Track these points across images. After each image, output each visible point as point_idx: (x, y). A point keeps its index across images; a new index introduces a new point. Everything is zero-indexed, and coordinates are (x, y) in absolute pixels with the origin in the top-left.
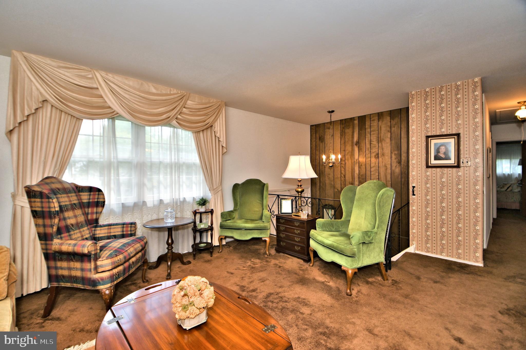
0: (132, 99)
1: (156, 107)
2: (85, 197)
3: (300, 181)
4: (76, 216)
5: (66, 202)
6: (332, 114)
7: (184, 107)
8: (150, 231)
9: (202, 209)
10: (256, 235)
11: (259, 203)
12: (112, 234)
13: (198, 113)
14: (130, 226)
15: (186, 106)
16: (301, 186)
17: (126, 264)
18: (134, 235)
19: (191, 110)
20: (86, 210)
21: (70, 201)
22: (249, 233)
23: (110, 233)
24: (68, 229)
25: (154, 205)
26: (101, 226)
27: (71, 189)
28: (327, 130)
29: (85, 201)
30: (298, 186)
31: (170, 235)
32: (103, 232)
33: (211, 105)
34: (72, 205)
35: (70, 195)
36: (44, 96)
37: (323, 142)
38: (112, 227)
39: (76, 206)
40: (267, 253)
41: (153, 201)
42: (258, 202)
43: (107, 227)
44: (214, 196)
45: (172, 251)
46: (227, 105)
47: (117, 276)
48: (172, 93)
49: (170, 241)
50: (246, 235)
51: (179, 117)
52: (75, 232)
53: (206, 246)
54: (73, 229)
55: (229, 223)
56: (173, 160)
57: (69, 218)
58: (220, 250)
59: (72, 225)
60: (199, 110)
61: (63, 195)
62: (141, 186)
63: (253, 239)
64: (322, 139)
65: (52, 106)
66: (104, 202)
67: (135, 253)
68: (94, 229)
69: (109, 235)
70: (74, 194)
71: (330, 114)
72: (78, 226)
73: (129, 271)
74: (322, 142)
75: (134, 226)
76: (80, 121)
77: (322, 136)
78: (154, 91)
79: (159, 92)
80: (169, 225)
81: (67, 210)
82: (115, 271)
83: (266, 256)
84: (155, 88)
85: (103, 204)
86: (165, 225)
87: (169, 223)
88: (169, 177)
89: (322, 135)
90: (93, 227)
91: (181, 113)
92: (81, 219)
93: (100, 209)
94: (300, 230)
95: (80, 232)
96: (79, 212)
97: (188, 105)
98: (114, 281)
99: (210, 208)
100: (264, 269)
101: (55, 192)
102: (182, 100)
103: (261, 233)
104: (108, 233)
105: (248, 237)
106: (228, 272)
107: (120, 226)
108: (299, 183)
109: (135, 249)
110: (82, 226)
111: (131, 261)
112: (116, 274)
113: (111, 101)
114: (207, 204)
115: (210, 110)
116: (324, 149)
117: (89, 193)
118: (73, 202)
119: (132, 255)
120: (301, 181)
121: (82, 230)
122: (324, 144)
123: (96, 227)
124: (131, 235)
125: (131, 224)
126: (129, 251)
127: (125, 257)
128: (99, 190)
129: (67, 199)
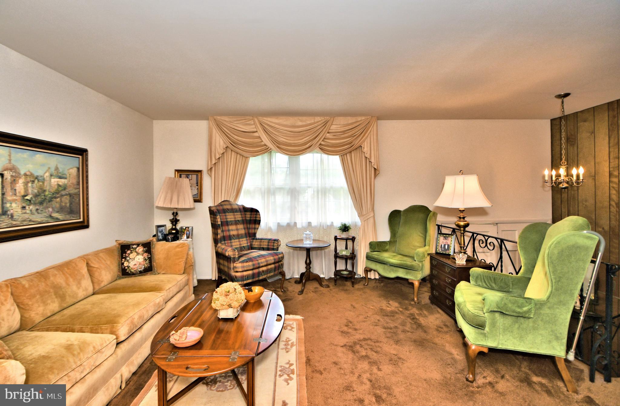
0: (280, 135)
1: (301, 138)
2: (248, 215)
3: (462, 211)
4: (237, 230)
5: (232, 218)
6: (566, 100)
7: (328, 133)
8: (292, 251)
9: (344, 235)
10: (401, 274)
11: (421, 236)
12: (262, 246)
13: (343, 136)
14: (273, 241)
15: (330, 131)
16: (464, 218)
17: (256, 271)
18: (277, 249)
19: (334, 134)
20: (248, 225)
21: (235, 218)
22: (393, 270)
23: (261, 245)
24: (230, 238)
25: (302, 226)
26: (256, 239)
27: (238, 209)
28: (581, 124)
29: (248, 219)
30: (460, 218)
31: (308, 256)
32: (256, 243)
33: (358, 124)
34: (235, 221)
35: (236, 214)
36: (227, 145)
37: (574, 144)
38: (263, 241)
39: (239, 222)
40: (416, 299)
41: (302, 223)
42: (419, 236)
43: (259, 241)
44: (363, 222)
45: (310, 271)
46: (379, 118)
47: (246, 277)
48: (316, 121)
49: (308, 262)
50: (390, 272)
51: (323, 143)
52: (236, 240)
53: (348, 274)
54: (234, 238)
55: (375, 254)
56: (320, 186)
57: (232, 230)
58: (366, 283)
59: (234, 235)
60: (344, 132)
61: (230, 214)
62: (293, 209)
63: (398, 278)
64: (572, 140)
65: (231, 150)
66: (260, 221)
67: (265, 264)
68: (252, 240)
69: (260, 246)
70: (239, 213)
71: (560, 101)
72: (238, 237)
73: (259, 276)
74: (572, 145)
75: (276, 242)
76: (248, 158)
77: (572, 135)
78: (300, 123)
79: (304, 123)
80: (308, 246)
81: (232, 224)
82: (245, 273)
83: (413, 303)
84: (301, 121)
85: (258, 222)
86: (304, 246)
87: (307, 244)
88: (316, 201)
89: (573, 133)
90: (252, 239)
91: (324, 138)
92: (242, 232)
93: (257, 226)
94: (451, 278)
95: (239, 241)
96: (241, 226)
97: (332, 130)
98: (243, 281)
99: (353, 235)
100: (393, 315)
101: (225, 211)
102: (325, 126)
103: (407, 273)
104: (259, 245)
105: (392, 275)
106: (352, 305)
107: (267, 241)
108: (462, 214)
109: (267, 261)
110: (242, 237)
111: (261, 269)
112: (246, 276)
113: (266, 140)
114: (350, 231)
115: (357, 130)
116: (576, 157)
117: (251, 213)
118: (237, 219)
119: (261, 265)
120: (464, 211)
121: (241, 240)
122: (576, 148)
123: (253, 239)
124: (273, 249)
125: (275, 240)
126: (260, 261)
127: (254, 265)
128: (257, 211)
129: (232, 217)
